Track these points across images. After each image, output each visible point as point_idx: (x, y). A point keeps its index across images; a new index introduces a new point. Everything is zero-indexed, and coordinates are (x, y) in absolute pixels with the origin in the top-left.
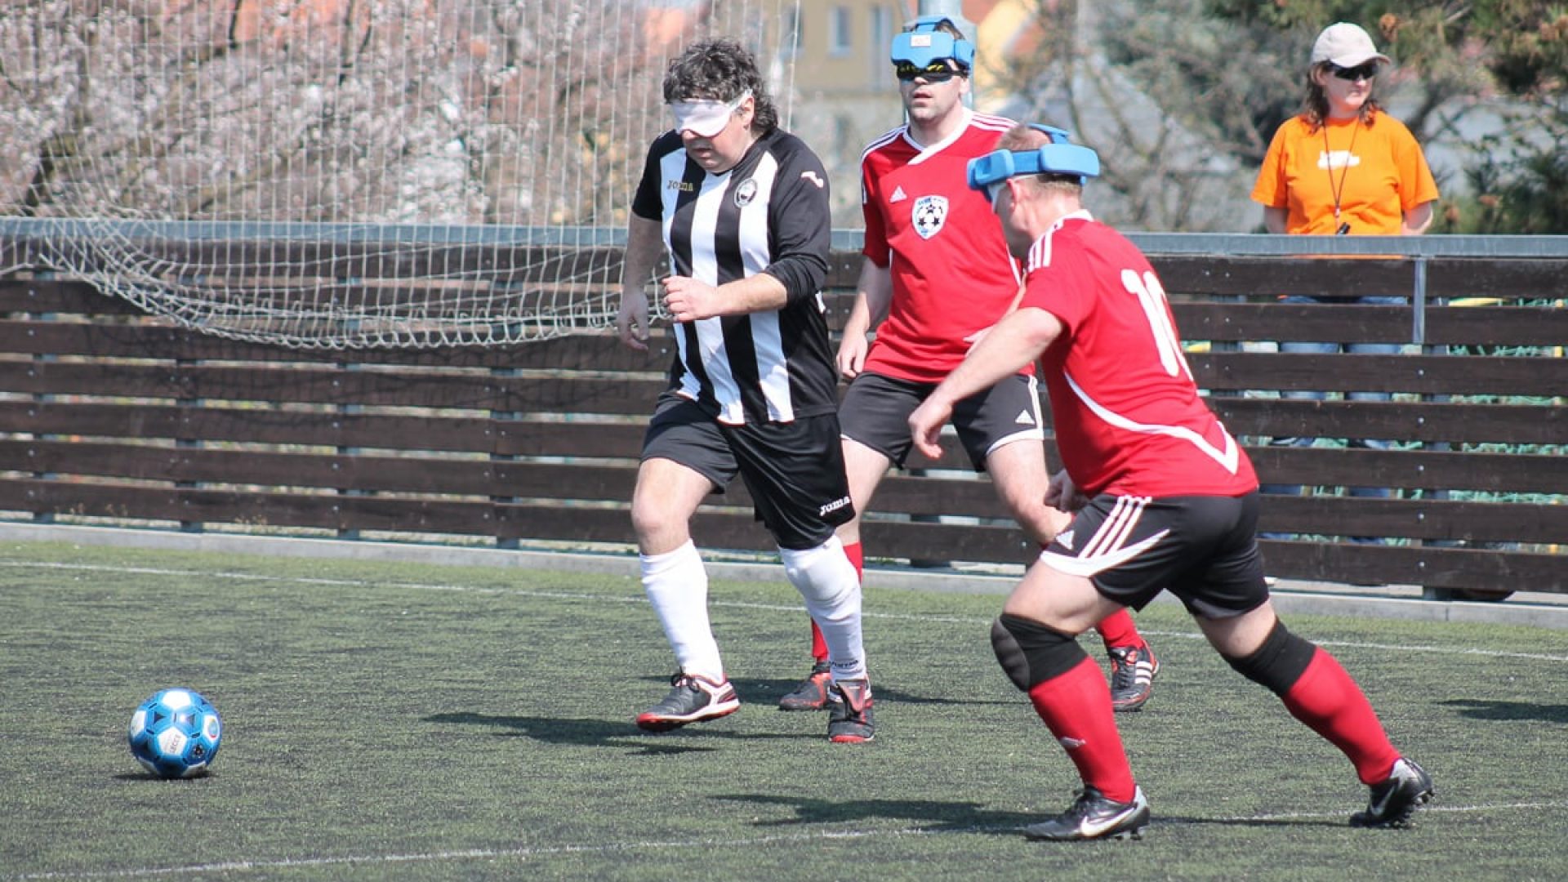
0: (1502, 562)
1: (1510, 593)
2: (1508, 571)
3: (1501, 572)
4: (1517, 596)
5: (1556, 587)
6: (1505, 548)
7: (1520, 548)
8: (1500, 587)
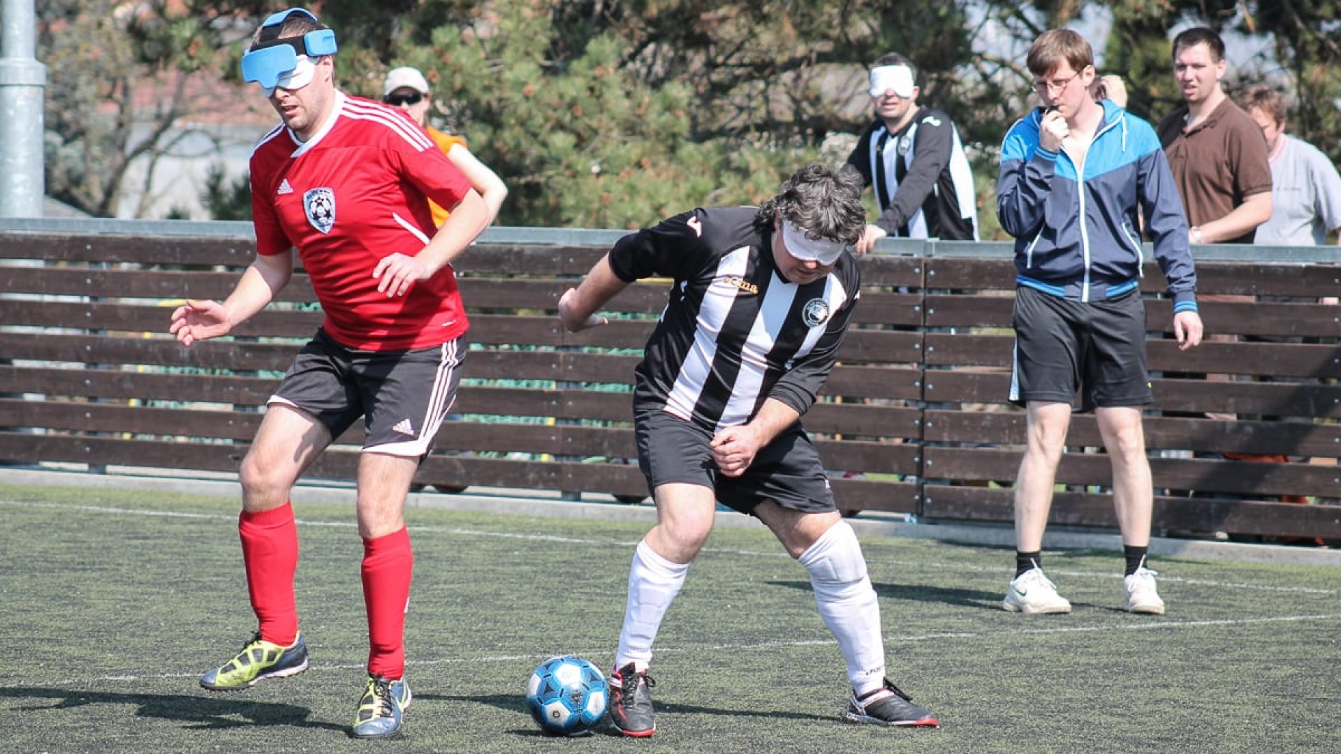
0: (459, 465)
1: (465, 487)
2: (463, 471)
3: (458, 472)
4: (471, 489)
5: (500, 483)
6: (462, 456)
7: (470, 455)
8: (457, 483)
